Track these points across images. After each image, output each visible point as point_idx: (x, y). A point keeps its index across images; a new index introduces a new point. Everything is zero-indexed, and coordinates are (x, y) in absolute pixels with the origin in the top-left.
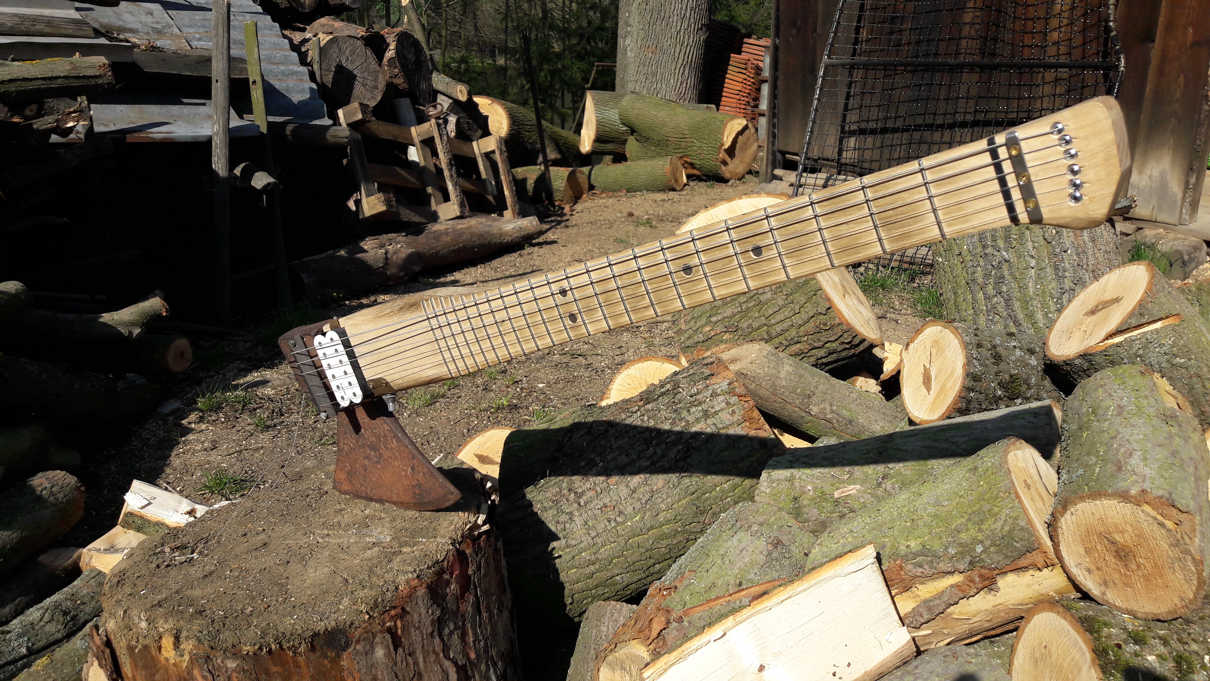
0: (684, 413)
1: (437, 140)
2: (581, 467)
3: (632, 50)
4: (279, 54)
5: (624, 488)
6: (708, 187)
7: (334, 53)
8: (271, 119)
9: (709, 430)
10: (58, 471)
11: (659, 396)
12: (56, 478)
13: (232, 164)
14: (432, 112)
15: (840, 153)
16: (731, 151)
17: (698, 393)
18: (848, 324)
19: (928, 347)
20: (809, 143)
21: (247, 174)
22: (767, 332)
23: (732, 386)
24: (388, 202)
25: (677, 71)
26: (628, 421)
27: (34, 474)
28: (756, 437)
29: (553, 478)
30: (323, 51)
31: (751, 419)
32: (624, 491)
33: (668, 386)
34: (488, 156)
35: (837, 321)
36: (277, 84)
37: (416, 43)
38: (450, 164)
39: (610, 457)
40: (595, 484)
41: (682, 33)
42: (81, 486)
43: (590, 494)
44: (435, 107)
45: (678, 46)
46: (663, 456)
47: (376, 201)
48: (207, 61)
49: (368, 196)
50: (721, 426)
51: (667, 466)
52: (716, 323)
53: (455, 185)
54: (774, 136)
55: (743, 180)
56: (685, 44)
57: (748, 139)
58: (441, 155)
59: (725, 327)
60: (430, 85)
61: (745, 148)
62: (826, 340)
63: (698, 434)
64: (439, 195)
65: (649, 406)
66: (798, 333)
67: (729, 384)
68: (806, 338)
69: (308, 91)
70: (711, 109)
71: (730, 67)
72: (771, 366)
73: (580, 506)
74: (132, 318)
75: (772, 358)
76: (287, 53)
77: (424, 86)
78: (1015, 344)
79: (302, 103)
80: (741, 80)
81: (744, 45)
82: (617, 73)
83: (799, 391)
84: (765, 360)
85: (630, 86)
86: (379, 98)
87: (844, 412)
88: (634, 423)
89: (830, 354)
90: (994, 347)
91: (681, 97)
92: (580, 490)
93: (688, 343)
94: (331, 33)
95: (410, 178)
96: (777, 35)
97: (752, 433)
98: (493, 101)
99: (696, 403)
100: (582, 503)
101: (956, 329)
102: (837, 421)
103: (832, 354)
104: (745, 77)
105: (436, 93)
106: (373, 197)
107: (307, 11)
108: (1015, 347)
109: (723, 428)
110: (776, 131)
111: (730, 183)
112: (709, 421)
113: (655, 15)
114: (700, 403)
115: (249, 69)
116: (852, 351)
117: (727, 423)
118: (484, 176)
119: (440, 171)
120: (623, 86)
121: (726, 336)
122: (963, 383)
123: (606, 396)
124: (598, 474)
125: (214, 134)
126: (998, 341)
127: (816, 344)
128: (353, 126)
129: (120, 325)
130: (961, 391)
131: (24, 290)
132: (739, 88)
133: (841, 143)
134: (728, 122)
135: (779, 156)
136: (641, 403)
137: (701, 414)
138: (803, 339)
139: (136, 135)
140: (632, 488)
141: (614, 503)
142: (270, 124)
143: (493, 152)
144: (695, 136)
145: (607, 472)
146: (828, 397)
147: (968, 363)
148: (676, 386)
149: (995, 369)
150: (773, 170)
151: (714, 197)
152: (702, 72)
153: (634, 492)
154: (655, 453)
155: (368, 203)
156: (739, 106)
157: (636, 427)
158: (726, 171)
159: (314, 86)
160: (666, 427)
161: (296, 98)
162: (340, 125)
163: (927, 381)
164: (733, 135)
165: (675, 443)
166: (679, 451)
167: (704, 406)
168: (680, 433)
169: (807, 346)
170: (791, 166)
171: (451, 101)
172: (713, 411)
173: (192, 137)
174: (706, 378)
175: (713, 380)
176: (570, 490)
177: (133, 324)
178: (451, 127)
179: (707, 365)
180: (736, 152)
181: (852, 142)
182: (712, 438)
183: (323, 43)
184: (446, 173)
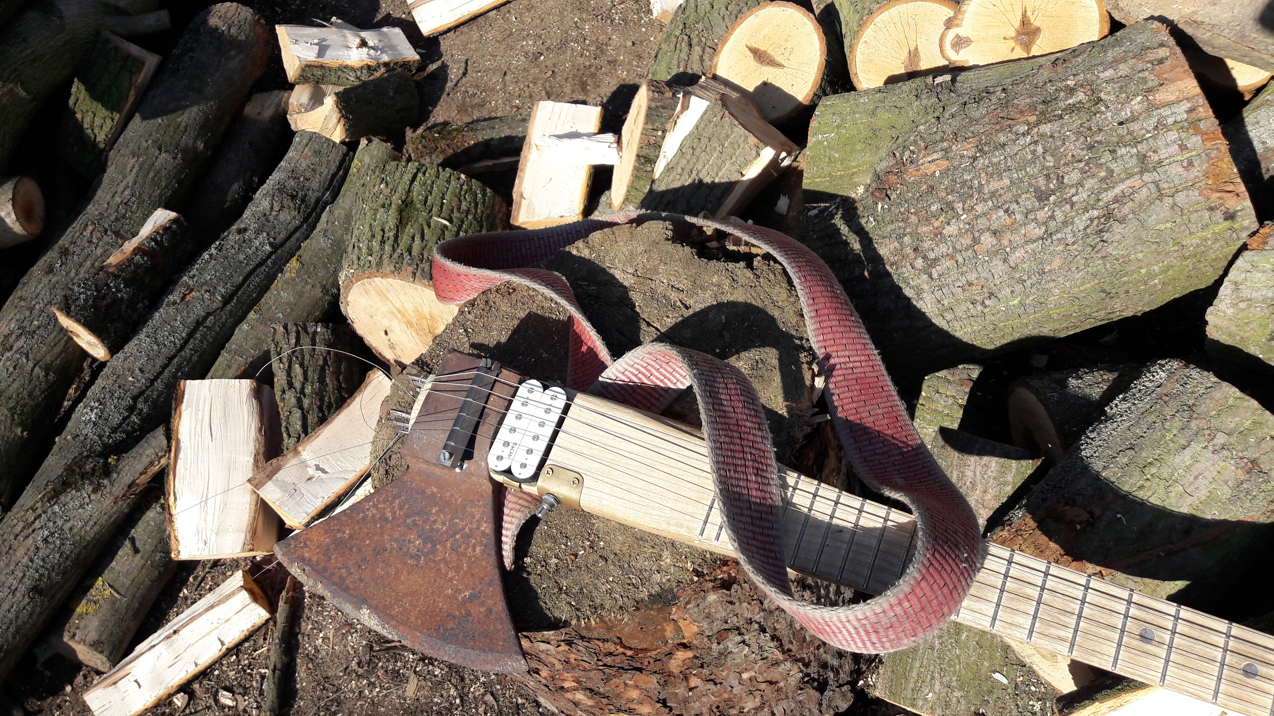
0: (1106, 155)
2: (932, 215)
5: (1000, 264)
11: (1065, 112)
12: (229, 14)
17: (1134, 119)
23: (1194, 114)
31: (1216, 176)
32: (999, 268)
39: (978, 208)
42: (259, 19)
43: (948, 263)
51: (1070, 240)
65: (1046, 128)
67: (1191, 110)
73: (932, 279)
92: (932, 255)
99: (1128, 139)
100: (935, 275)
112: (1148, 177)
114: (1135, 141)
117: (1177, 182)
136: (1032, 119)
137: (1134, 161)
140: (1013, 265)
141: (982, 281)
148: (1095, 97)
153: (1014, 270)
165: (1088, 205)
167: (1142, 147)
174: (1149, 91)
175: (1160, 94)
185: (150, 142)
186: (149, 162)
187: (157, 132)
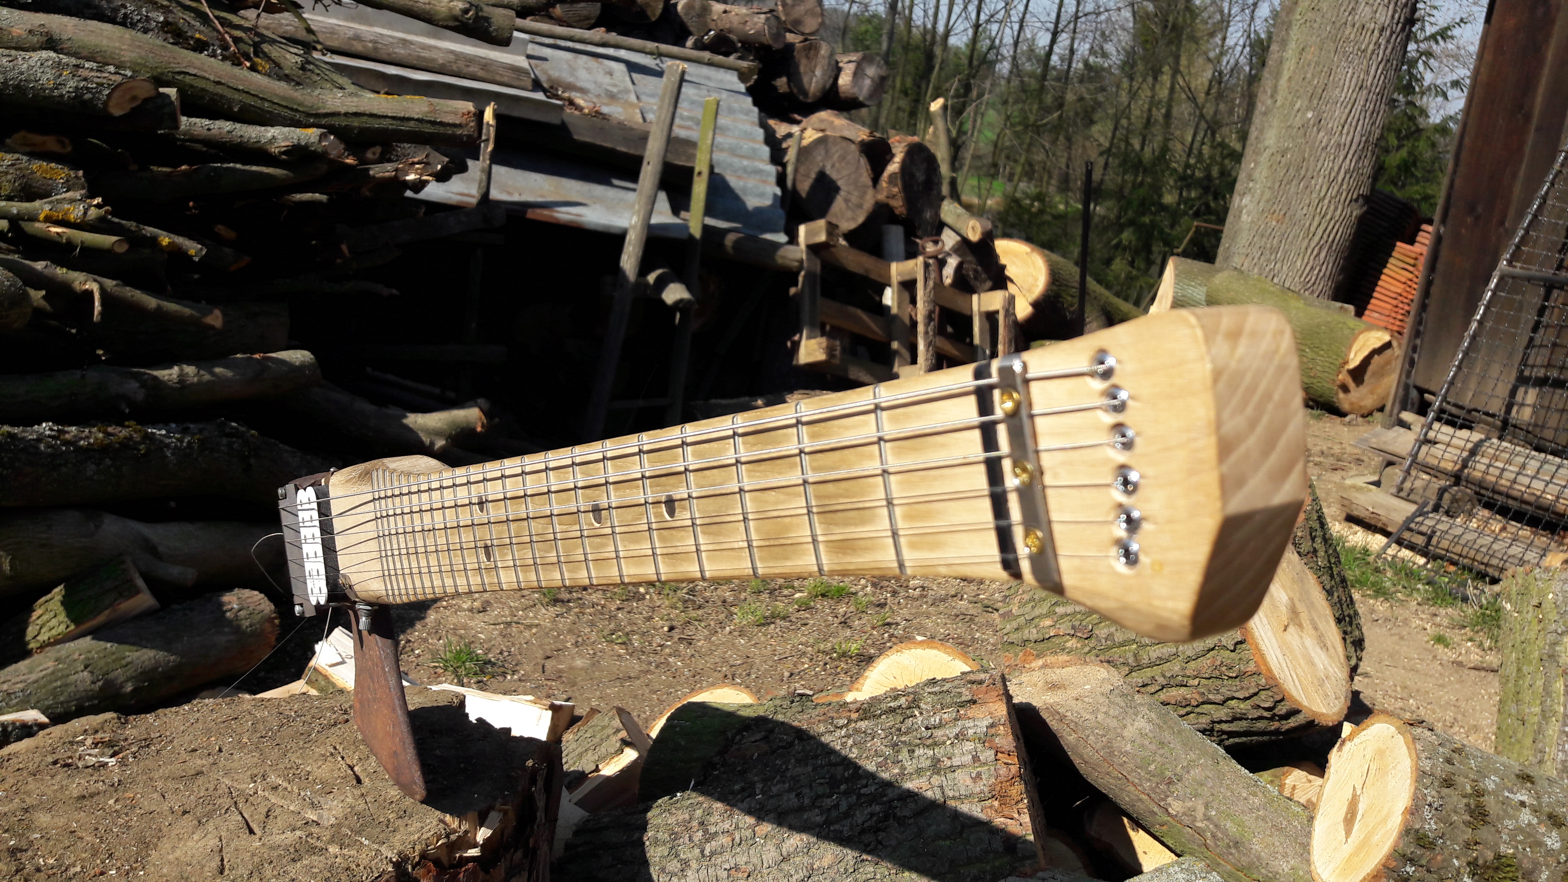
0: (904, 755)
1: (920, 285)
2: (733, 793)
3: (1249, 214)
4: (746, 146)
5: (773, 849)
6: (1313, 417)
7: (819, 156)
8: (711, 222)
9: (929, 794)
10: (256, 593)
11: (886, 712)
12: (249, 601)
13: (645, 267)
14: (930, 248)
15: (1509, 407)
16: (1358, 374)
17: (940, 726)
18: (1273, 678)
19: (1368, 757)
20: (1452, 383)
21: (662, 284)
22: (1135, 655)
23: (993, 731)
24: (830, 350)
25: (1309, 251)
26: (826, 739)
27: (230, 588)
28: (1002, 830)
29: (694, 795)
30: (804, 152)
31: (1001, 796)
32: (770, 854)
33: (902, 701)
34: (991, 317)
35: (1251, 667)
36: (733, 182)
37: (931, 161)
38: (929, 318)
39: (775, 789)
40: (737, 827)
41: (1326, 201)
42: (275, 618)
43: (725, 840)
44: (936, 242)
45: (1317, 219)
46: (847, 815)
47: (816, 347)
48: (644, 138)
49: (809, 337)
50: (951, 794)
51: (846, 833)
52: (1062, 617)
53: (929, 345)
54: (1412, 363)
55: (1370, 418)
56: (1328, 217)
57: (1388, 362)
58: (920, 304)
59: (1073, 627)
60: (937, 214)
61: (1381, 373)
62: (1229, 694)
63: (912, 796)
64: (907, 355)
65: (863, 725)
66: (1184, 669)
67: (992, 726)
68: (1196, 682)
69: (771, 197)
70: (1346, 310)
71: (1391, 260)
72: (1111, 712)
73: (703, 855)
74: (439, 425)
75: (1118, 700)
76: (757, 146)
77: (928, 215)
78: (1524, 798)
79: (759, 211)
80: (1404, 280)
81: (1421, 233)
82: (1223, 240)
83: (1153, 767)
84: (1102, 700)
85: (1237, 261)
86: (861, 219)
87: (1229, 824)
88: (832, 744)
89: (1235, 719)
90: (1479, 793)
91: (1308, 286)
92: (712, 829)
93: (1014, 637)
94: (823, 130)
95: (873, 325)
96: (1444, 220)
97: (999, 821)
98: (1033, 250)
99: (930, 741)
100: (707, 852)
101: (1415, 739)
102: (1214, 836)
103: (1240, 719)
104: (1410, 276)
105: (940, 226)
106: (813, 341)
107: (810, 101)
108: (1523, 804)
109: (954, 798)
110: (1416, 356)
111: (1347, 419)
112: (936, 780)
113: (1292, 172)
114: (935, 744)
115: (698, 155)
116: (1275, 725)
117: (963, 792)
118: (977, 340)
119: (914, 324)
120: (1226, 259)
121: (1072, 643)
122: (1396, 845)
123: (856, 686)
124: (749, 812)
125: (632, 227)
126: (1490, 784)
127: (1211, 697)
128: (814, 249)
129: (422, 430)
130: (1389, 857)
131: (311, 365)
132: (1399, 291)
133: (1513, 393)
134: (1361, 333)
135: (1414, 394)
136: (854, 716)
137: (928, 763)
138: (1191, 682)
139: (539, 211)
140: (785, 854)
141: (750, 868)
142: (706, 229)
143: (997, 312)
144: (1309, 342)
145: (760, 814)
146: (1205, 791)
147: (1413, 811)
148: (915, 703)
149: (1468, 834)
150: (1399, 412)
151: (1317, 433)
152: (1346, 259)
153: (785, 859)
154: (836, 806)
155: (806, 346)
156: (1394, 315)
157: (833, 752)
158: (1344, 401)
159: (778, 191)
160: (871, 767)
161: (752, 202)
162: (797, 244)
163: (1350, 819)
164: (1366, 353)
165: (873, 799)
166: (872, 815)
167: (939, 752)
168: (888, 784)
169: (1196, 696)
170: (1422, 409)
171: (958, 238)
172: (949, 764)
173: (604, 226)
174: (962, 705)
175: (973, 711)
176: (702, 824)
177: (438, 433)
178: (949, 272)
179: (973, 682)
180: (1366, 378)
181: (1531, 396)
182: (933, 806)
183: (805, 143)
184: (921, 328)
185: (82, 657)
186: (67, 672)
187: (97, 653)
